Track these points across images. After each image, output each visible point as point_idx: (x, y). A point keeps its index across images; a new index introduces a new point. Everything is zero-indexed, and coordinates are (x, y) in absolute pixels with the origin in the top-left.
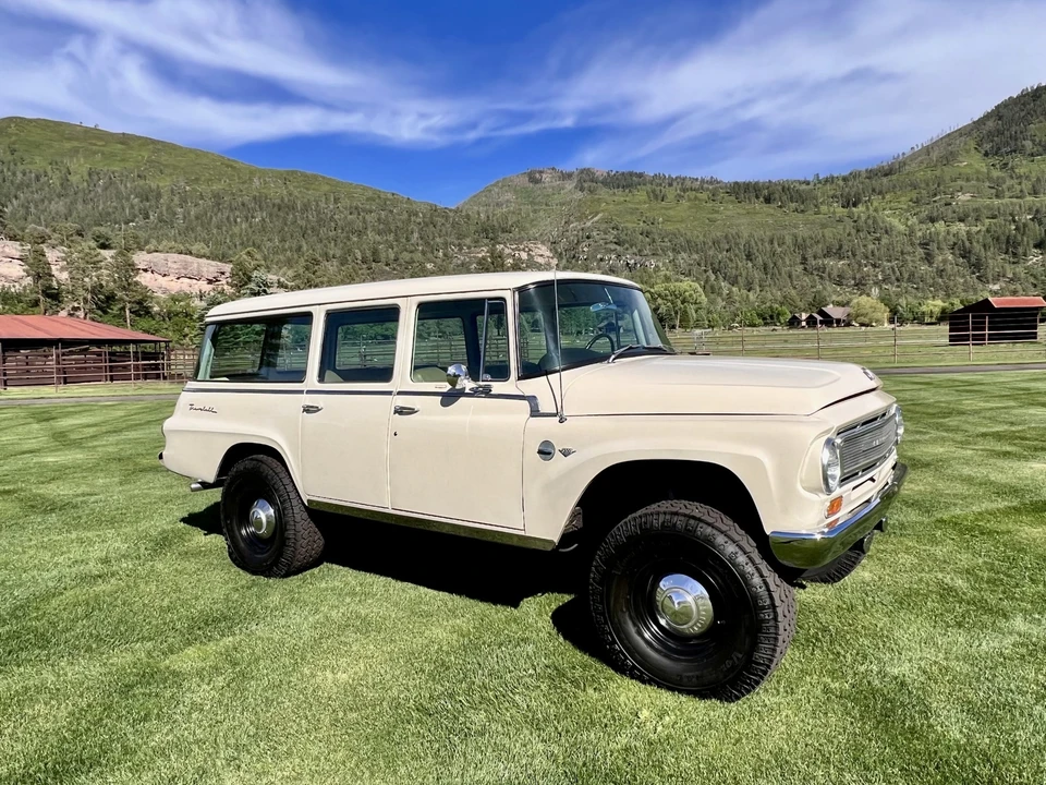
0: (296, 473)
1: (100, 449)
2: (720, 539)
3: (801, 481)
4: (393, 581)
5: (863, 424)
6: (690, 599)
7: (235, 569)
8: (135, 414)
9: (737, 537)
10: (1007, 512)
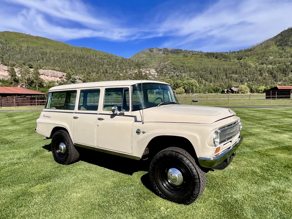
0: (71, 135)
1: (24, 126)
2: (185, 159)
3: (207, 142)
4: (98, 167)
5: (228, 126)
6: (177, 175)
7: (55, 162)
8: (36, 115)
9: (189, 158)
10: (274, 149)
